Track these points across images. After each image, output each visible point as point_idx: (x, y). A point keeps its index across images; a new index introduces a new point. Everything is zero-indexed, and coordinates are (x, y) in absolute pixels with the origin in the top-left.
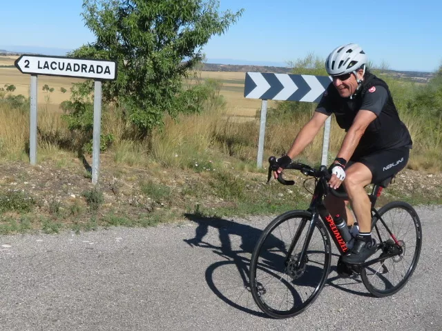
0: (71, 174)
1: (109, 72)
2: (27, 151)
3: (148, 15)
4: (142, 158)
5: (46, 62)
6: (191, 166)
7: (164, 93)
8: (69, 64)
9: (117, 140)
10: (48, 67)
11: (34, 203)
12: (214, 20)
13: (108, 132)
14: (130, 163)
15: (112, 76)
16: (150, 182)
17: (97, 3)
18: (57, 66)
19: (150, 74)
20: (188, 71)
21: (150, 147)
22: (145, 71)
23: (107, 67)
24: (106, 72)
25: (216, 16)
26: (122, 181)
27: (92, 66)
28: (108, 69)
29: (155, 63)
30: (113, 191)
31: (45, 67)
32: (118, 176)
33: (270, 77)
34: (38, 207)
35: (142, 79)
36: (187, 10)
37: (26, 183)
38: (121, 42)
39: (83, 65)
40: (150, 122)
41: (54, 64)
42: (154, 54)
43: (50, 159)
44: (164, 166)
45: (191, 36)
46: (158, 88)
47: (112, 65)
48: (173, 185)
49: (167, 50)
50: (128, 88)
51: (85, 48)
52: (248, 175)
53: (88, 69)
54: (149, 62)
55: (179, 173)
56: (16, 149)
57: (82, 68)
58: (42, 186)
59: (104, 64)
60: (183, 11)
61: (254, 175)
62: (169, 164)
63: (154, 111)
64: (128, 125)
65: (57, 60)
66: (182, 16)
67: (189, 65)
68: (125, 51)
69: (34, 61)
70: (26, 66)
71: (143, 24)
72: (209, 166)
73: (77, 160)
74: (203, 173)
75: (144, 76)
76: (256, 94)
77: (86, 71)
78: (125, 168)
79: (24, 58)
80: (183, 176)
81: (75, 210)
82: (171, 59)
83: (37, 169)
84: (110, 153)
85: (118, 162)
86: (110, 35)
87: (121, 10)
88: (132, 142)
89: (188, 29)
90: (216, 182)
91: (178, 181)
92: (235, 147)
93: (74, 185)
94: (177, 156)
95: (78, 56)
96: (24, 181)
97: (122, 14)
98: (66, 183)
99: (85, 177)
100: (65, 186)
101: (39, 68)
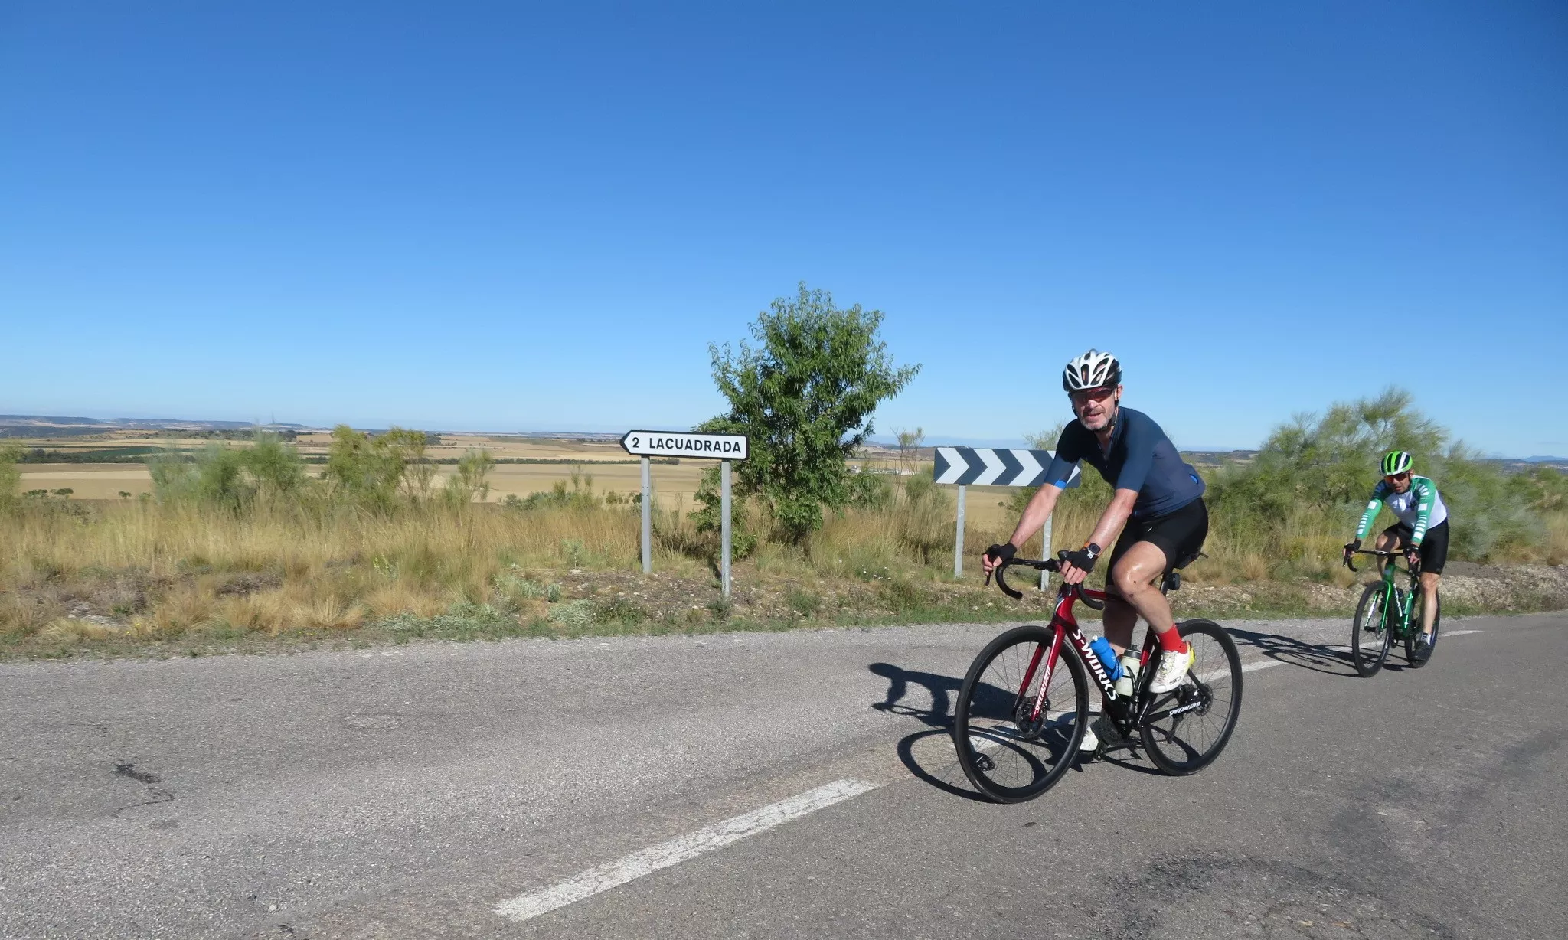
0: (696, 583)
1: (739, 450)
2: (640, 558)
3: (797, 375)
4: (795, 567)
5: (660, 440)
6: (858, 574)
7: (822, 479)
8: (689, 441)
9: (762, 543)
10: (662, 446)
11: (645, 613)
12: (885, 379)
13: (750, 533)
14: (777, 572)
15: (742, 455)
16: (799, 593)
17: (730, 361)
18: (674, 444)
19: (802, 454)
20: (855, 449)
21: (807, 552)
22: (794, 450)
23: (737, 443)
24: (735, 450)
25: (887, 374)
26: (762, 592)
27: (717, 442)
28: (738, 446)
29: (806, 439)
30: (749, 602)
31: (658, 446)
32: (757, 586)
33: (967, 454)
34: (650, 619)
35: (792, 461)
36: (848, 366)
37: (636, 593)
38: (768, 412)
39: (706, 442)
40: (803, 517)
41: (670, 442)
42: (805, 427)
43: (671, 569)
44: (822, 575)
45: (854, 400)
46: (813, 472)
47: (742, 441)
48: (830, 596)
49: (824, 418)
50: (775, 475)
51: (716, 420)
52: (939, 585)
53: (712, 447)
54: (799, 436)
55: (842, 583)
56: (626, 558)
57: (706, 446)
58: (656, 597)
59: (732, 440)
60: (843, 367)
61: (949, 586)
62: (829, 573)
63: (808, 503)
64: (777, 523)
65: (673, 437)
66: (841, 374)
67: (858, 440)
68: (771, 424)
69: (644, 439)
70: (635, 446)
71: (791, 387)
72: (884, 575)
73: (707, 569)
74: (873, 582)
75: (795, 456)
76: (949, 477)
77: (710, 450)
78: (771, 577)
79: (633, 435)
80: (845, 587)
81: (693, 619)
82: (828, 433)
83: (651, 578)
84: (751, 561)
85: (761, 571)
86: (748, 403)
87: (765, 368)
88: (782, 546)
89: (852, 392)
90: (889, 592)
91: (839, 591)
92: (933, 555)
93: (699, 595)
94: (841, 561)
95: (705, 430)
96: (634, 591)
97: (767, 372)
98: (688, 594)
99: (713, 587)
100: (685, 597)
101: (651, 447)
